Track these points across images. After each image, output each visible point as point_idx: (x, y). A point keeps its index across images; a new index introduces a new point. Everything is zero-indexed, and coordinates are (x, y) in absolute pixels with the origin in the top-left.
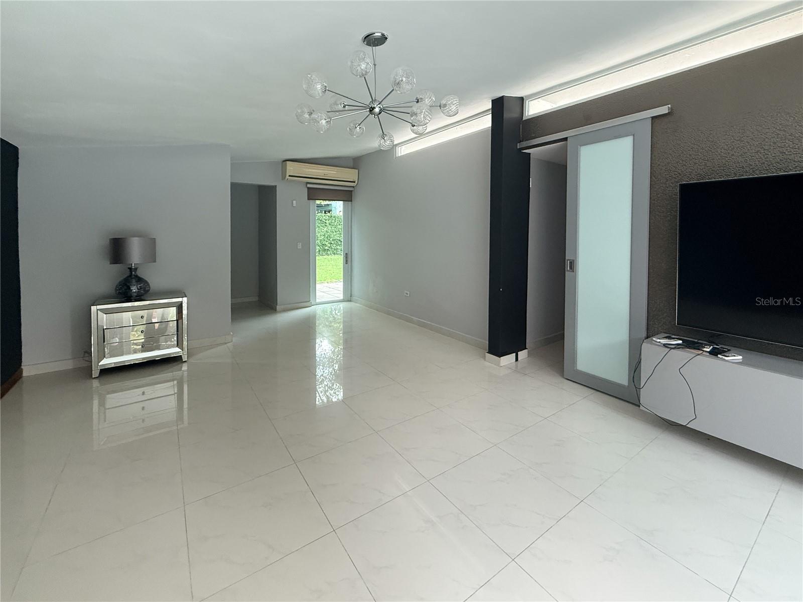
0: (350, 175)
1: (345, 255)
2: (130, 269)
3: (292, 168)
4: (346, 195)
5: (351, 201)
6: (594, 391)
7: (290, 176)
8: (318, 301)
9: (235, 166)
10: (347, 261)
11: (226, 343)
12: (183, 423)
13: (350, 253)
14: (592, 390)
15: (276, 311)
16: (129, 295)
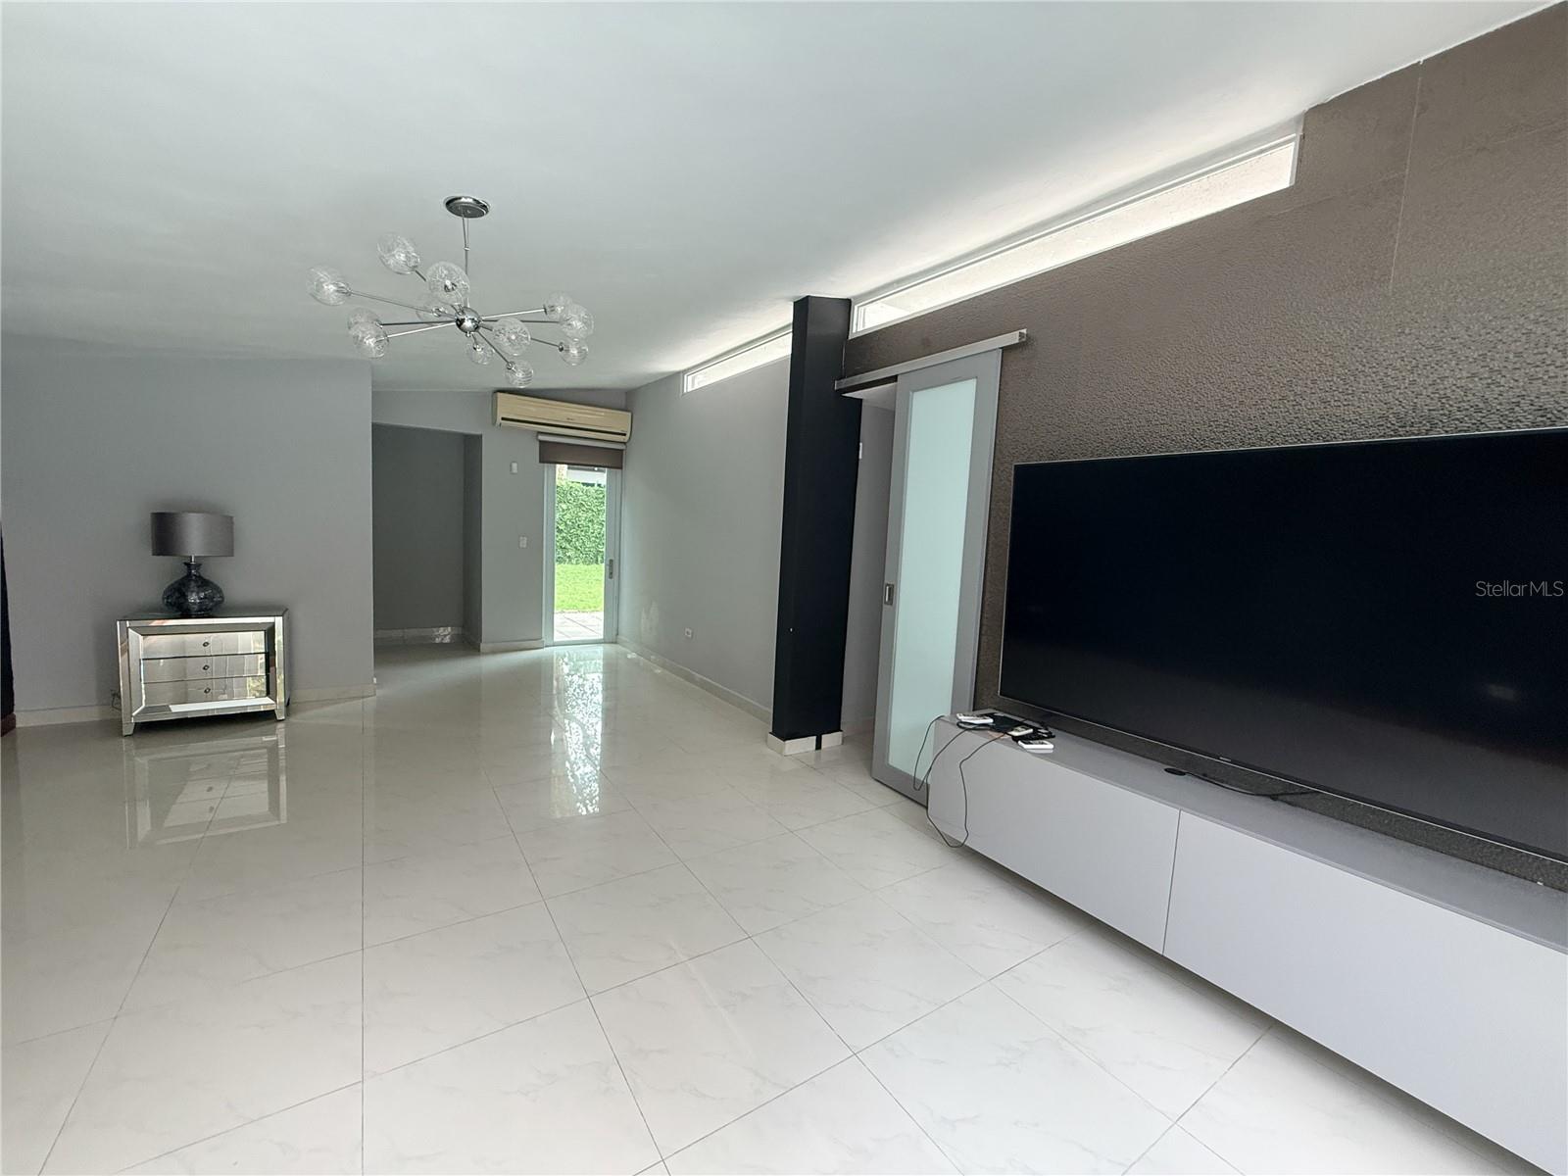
0: (618, 421)
1: (608, 563)
2: (188, 565)
3: (508, 406)
4: (611, 458)
5: (621, 468)
6: (904, 799)
7: (503, 419)
8: (556, 639)
9: (380, 397)
10: (611, 574)
11: (363, 697)
12: (279, 820)
13: (617, 558)
14: (899, 796)
15: (479, 651)
16: (185, 607)
